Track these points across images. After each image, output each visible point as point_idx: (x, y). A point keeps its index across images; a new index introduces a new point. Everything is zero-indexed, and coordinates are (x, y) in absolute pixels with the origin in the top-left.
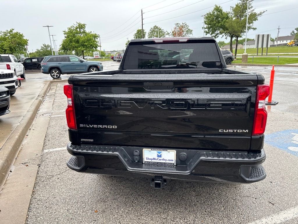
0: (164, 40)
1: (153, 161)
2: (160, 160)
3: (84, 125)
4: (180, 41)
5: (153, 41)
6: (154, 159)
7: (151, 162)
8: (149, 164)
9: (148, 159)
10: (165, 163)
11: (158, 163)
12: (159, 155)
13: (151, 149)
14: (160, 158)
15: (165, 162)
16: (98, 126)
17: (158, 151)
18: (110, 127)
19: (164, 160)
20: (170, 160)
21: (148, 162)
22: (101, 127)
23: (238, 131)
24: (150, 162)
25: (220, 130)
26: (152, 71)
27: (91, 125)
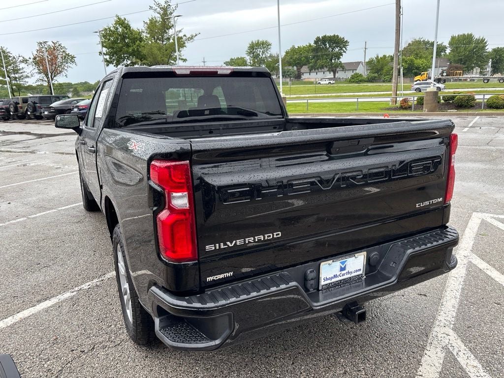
0: (193, 70)
1: (333, 280)
2: (343, 275)
3: (215, 246)
4: (218, 73)
5: (173, 72)
6: (335, 276)
7: (331, 283)
8: (328, 287)
9: (327, 279)
10: (350, 278)
11: (341, 281)
12: (343, 267)
13: (332, 261)
14: (343, 272)
15: (351, 276)
16: (245, 241)
17: (342, 261)
18: (270, 236)
19: (348, 273)
20: (357, 271)
21: (326, 285)
22: (250, 241)
23: (434, 202)
24: (329, 284)
25: (417, 205)
26: (179, 127)
27: (231, 243)
